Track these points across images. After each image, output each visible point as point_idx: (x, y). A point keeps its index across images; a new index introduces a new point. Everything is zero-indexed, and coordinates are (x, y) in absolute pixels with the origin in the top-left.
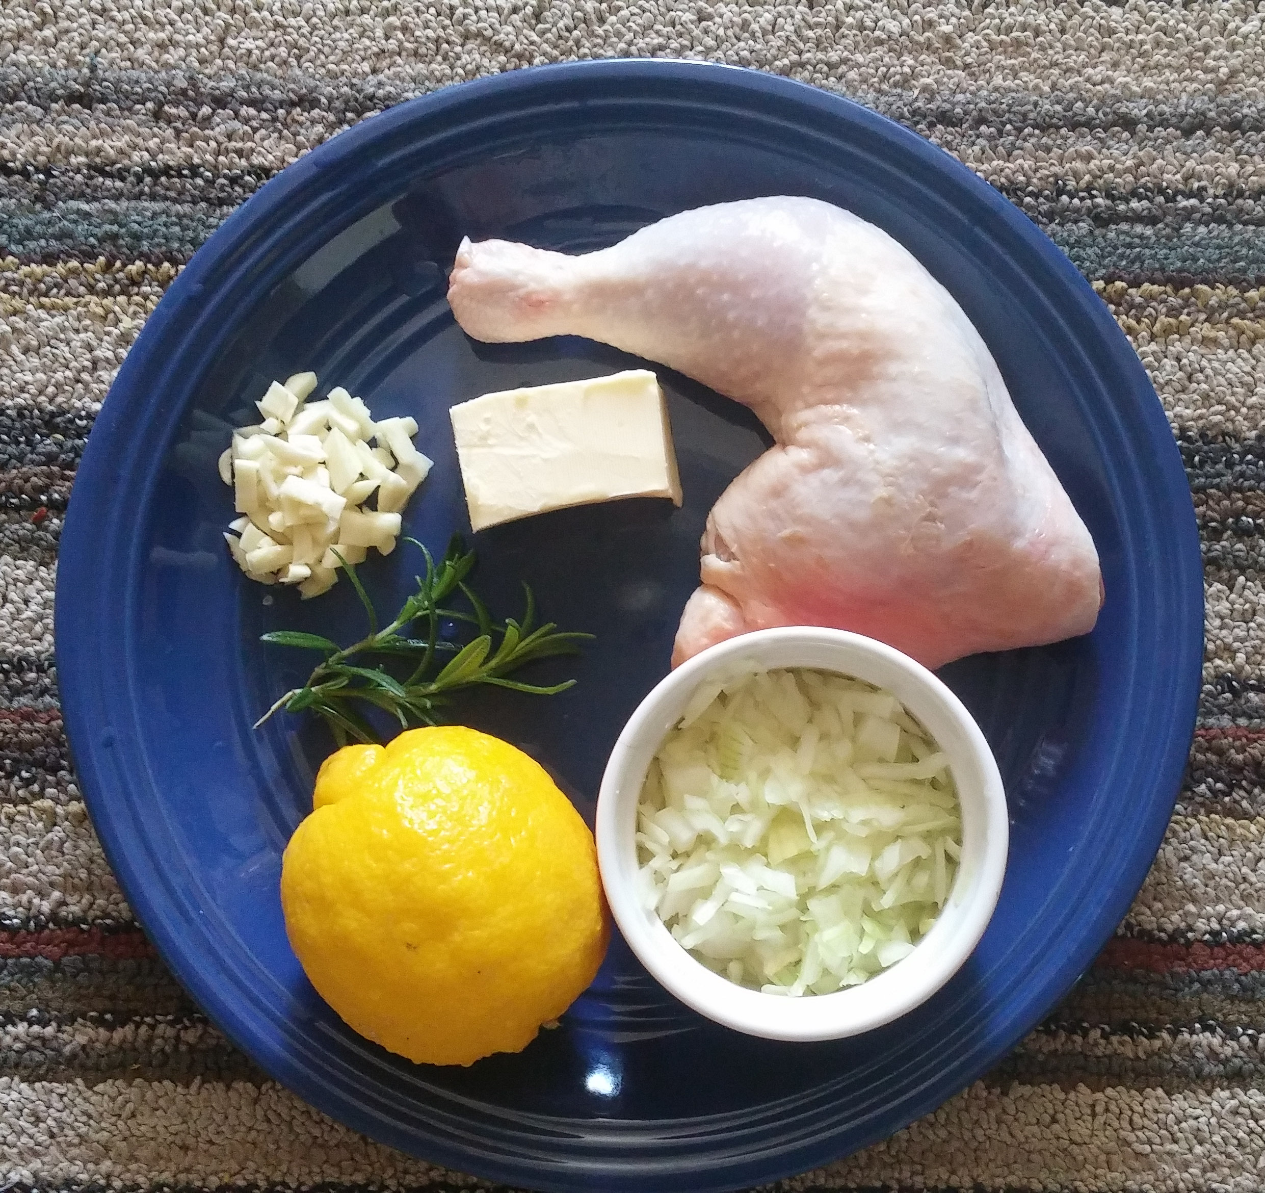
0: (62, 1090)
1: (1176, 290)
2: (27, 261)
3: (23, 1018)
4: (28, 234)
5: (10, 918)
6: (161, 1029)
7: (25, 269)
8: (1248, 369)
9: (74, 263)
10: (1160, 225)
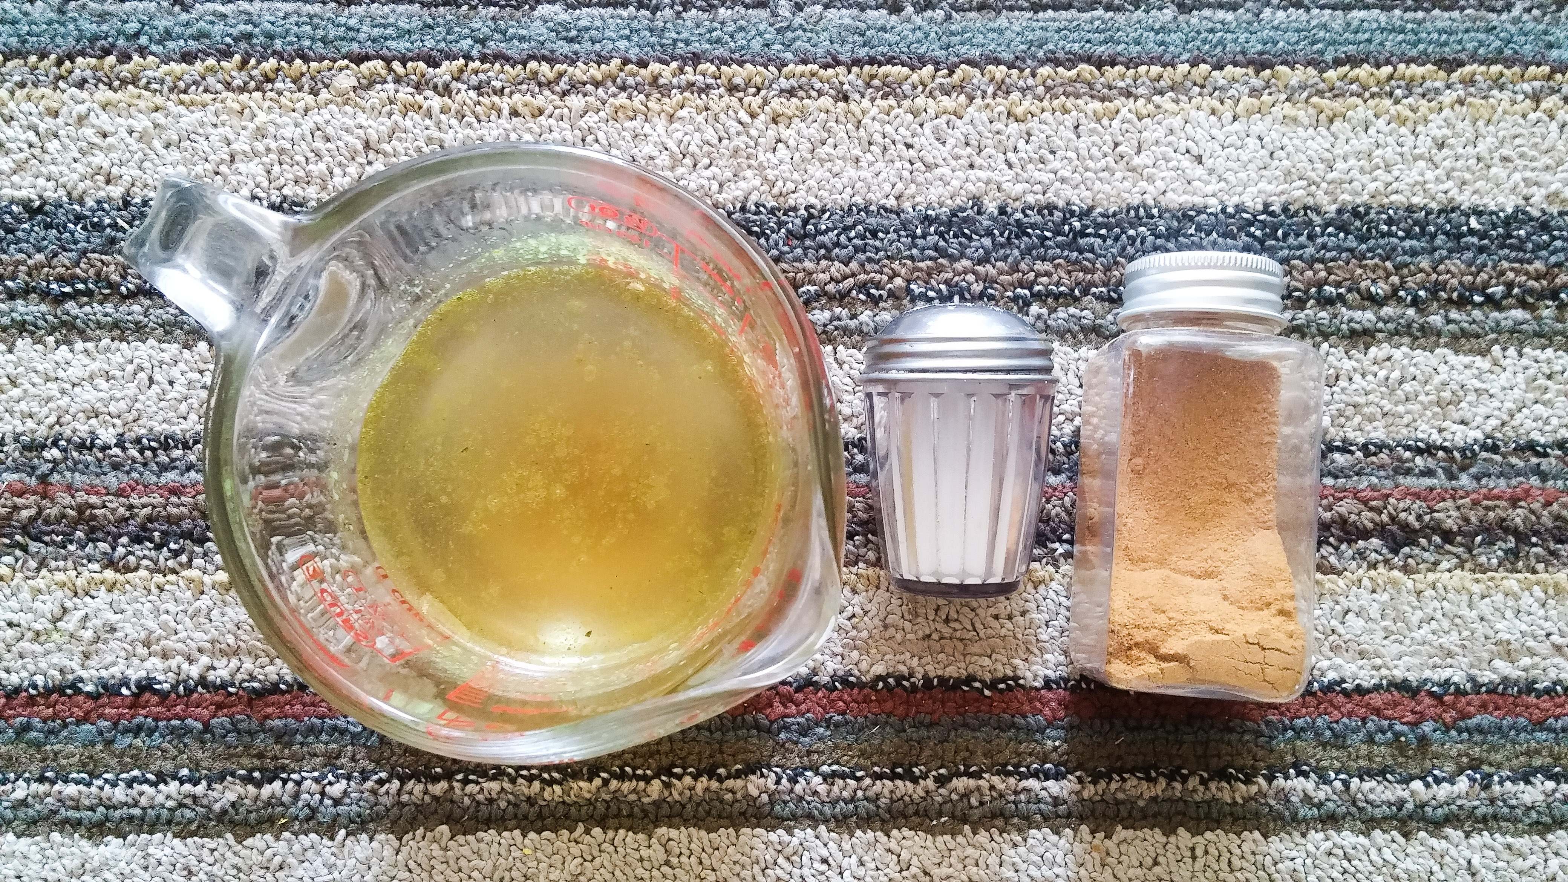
0: (213, 845)
1: (1257, 73)
2: (166, 59)
3: (174, 777)
4: (168, 35)
5: (160, 683)
6: (307, 784)
7: (165, 68)
8: (1328, 146)
9: (211, 62)
10: (1241, 11)
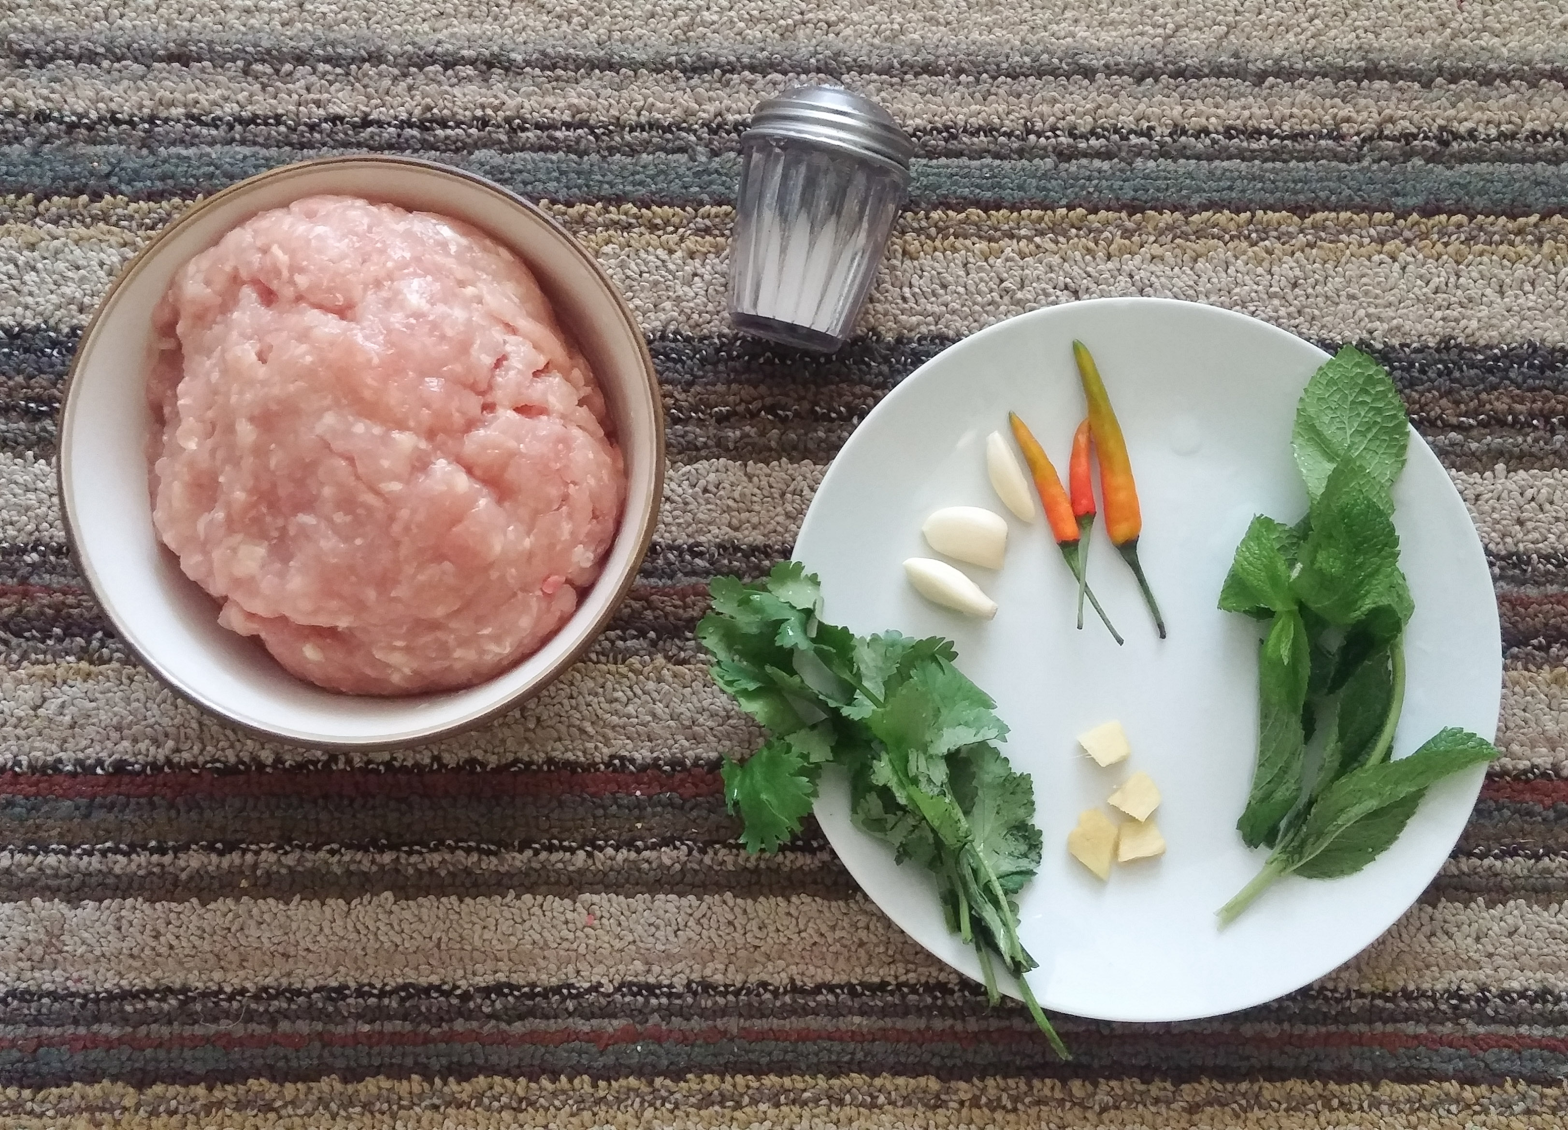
0: (179, 909)
1: (1130, 215)
2: (135, 198)
3: (144, 848)
4: (136, 175)
5: (132, 765)
6: (264, 855)
7: (133, 206)
8: (1191, 283)
9: (176, 200)
10: (1116, 160)
